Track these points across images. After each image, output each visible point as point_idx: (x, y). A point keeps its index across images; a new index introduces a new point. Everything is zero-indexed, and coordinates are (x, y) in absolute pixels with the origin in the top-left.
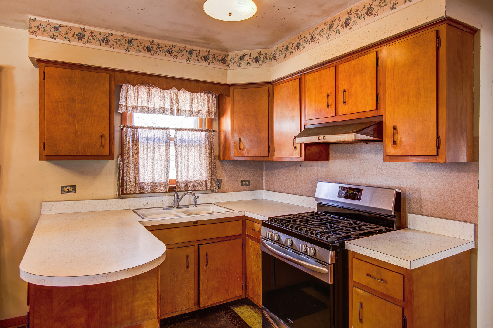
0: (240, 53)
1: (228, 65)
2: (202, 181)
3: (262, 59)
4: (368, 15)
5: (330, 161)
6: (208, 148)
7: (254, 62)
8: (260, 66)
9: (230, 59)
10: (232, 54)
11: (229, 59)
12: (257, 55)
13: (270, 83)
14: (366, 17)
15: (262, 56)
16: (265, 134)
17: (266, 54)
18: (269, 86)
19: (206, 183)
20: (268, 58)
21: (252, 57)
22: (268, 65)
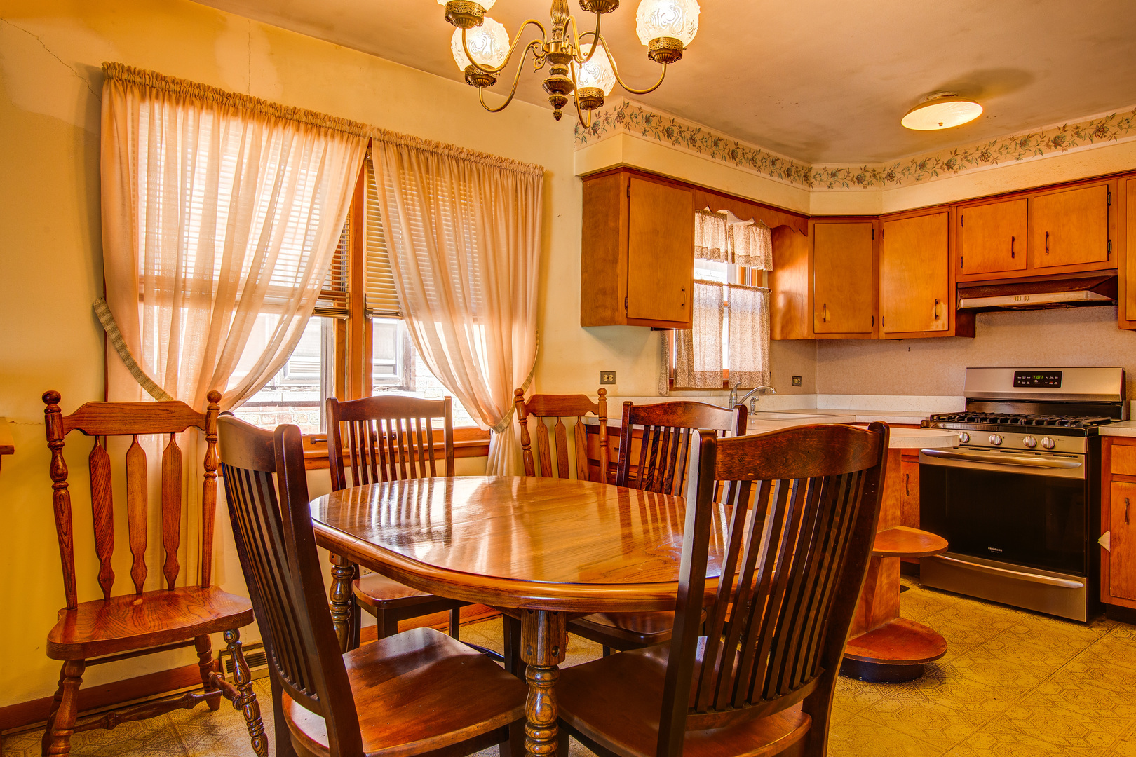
0: (832, 166)
1: (811, 185)
2: (757, 373)
3: (867, 178)
4: (1097, 136)
5: (977, 338)
6: (765, 318)
7: (854, 183)
8: (865, 189)
9: (815, 176)
10: (817, 167)
11: (812, 175)
12: (859, 172)
13: (876, 217)
14: (1094, 137)
15: (868, 174)
16: (866, 297)
17: (874, 171)
18: (874, 221)
19: (763, 377)
20: (878, 177)
21: (851, 175)
22: (878, 188)
